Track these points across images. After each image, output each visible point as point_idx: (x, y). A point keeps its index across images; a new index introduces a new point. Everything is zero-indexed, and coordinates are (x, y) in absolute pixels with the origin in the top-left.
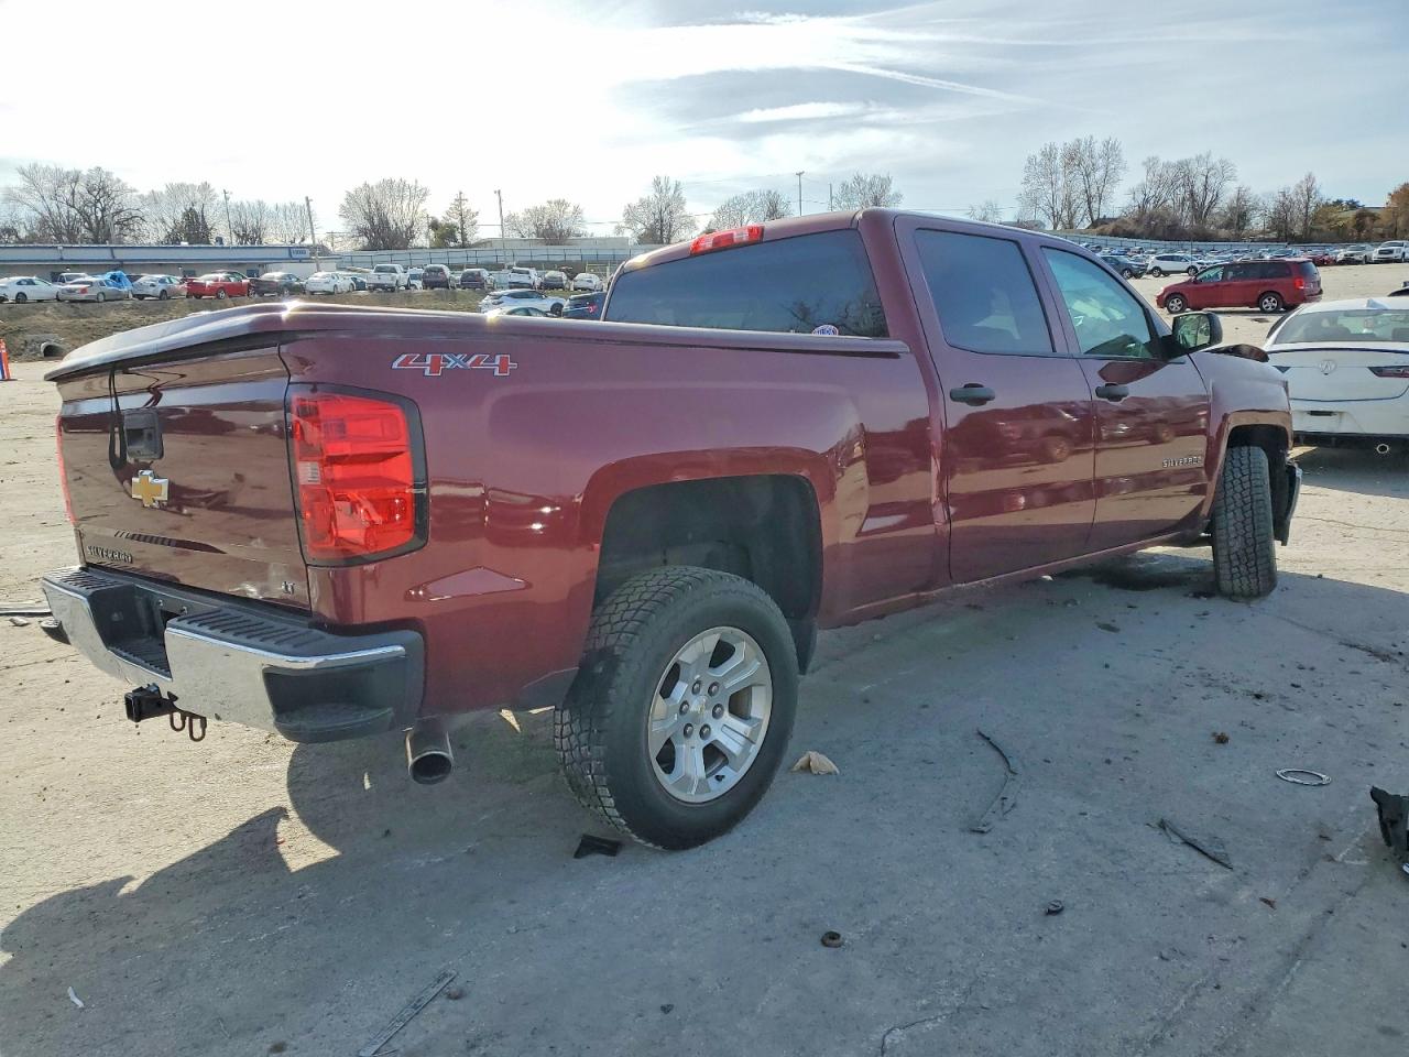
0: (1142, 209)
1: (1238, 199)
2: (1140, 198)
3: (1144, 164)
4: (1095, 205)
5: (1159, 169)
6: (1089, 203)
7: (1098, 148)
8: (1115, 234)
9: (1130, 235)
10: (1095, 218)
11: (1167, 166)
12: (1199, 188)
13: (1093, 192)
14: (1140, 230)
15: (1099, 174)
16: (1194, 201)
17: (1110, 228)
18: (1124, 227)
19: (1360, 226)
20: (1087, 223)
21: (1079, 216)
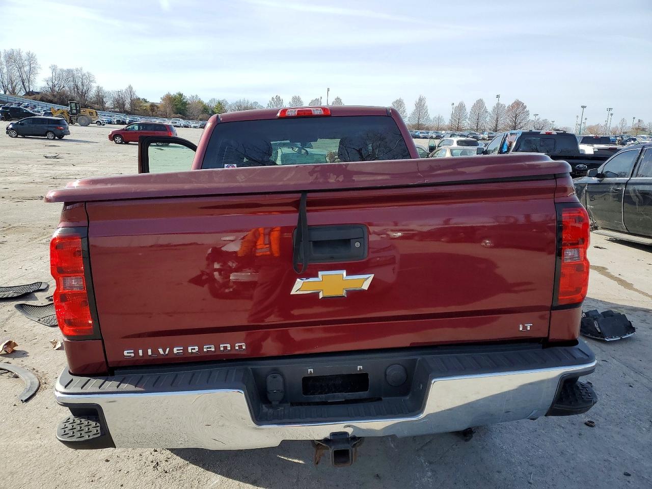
0: (52, 90)
1: (98, 92)
2: (51, 84)
3: (50, 67)
4: (26, 84)
5: (58, 71)
6: (23, 83)
7: (24, 55)
8: (42, 100)
9: (51, 102)
10: (28, 91)
11: (62, 70)
12: (80, 84)
13: (25, 77)
14: (56, 100)
15: (27, 68)
16: (78, 89)
17: (39, 97)
18: (47, 97)
19: (153, 110)
20: (23, 93)
21: (18, 88)
